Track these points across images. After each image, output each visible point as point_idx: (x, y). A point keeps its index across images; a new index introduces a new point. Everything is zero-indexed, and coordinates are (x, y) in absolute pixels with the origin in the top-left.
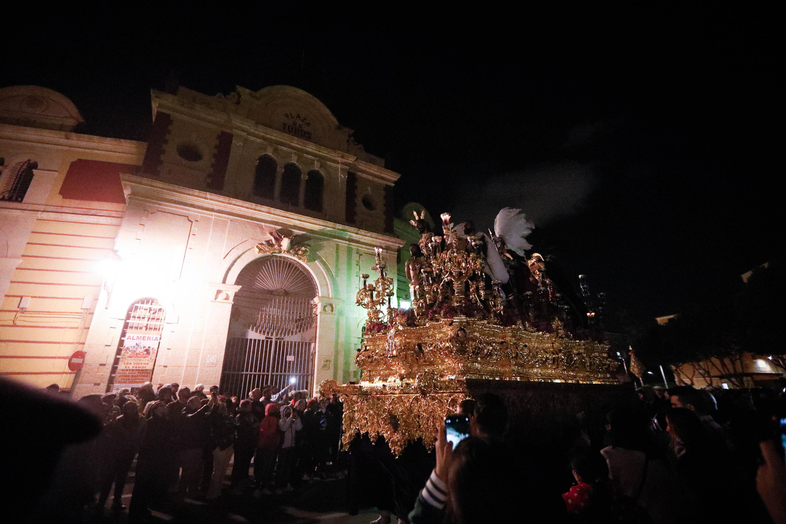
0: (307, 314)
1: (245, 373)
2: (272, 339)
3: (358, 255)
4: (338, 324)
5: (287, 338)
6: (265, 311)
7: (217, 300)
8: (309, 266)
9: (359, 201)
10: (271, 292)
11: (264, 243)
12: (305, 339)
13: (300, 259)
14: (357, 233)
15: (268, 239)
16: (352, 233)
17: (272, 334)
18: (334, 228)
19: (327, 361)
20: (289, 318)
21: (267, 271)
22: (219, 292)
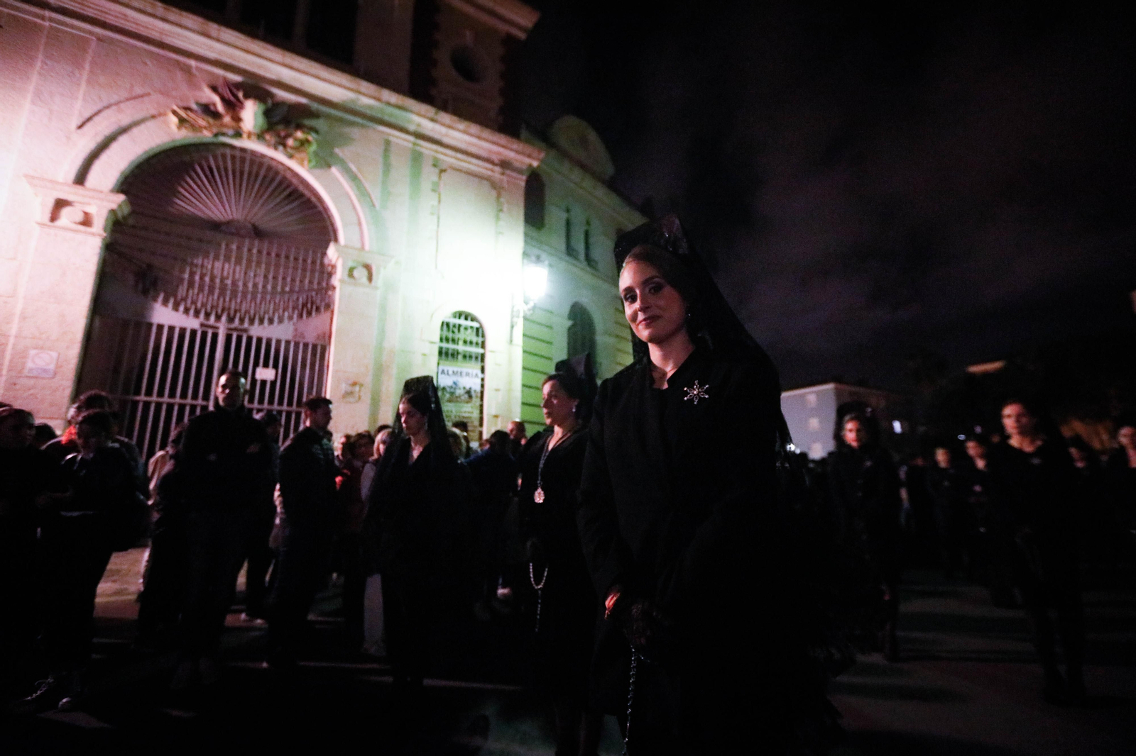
0: (311, 282)
1: (142, 398)
2: (217, 328)
3: (437, 171)
4: (383, 308)
5: (256, 331)
6: (202, 266)
7: (60, 222)
8: (317, 178)
9: (443, 56)
10: (216, 226)
11: (194, 106)
12: (302, 335)
13: (291, 157)
14: (432, 120)
15: (204, 101)
16: (420, 117)
17: (218, 318)
18: (379, 100)
19: (354, 384)
20: (264, 286)
21: (206, 176)
22: (60, 204)
